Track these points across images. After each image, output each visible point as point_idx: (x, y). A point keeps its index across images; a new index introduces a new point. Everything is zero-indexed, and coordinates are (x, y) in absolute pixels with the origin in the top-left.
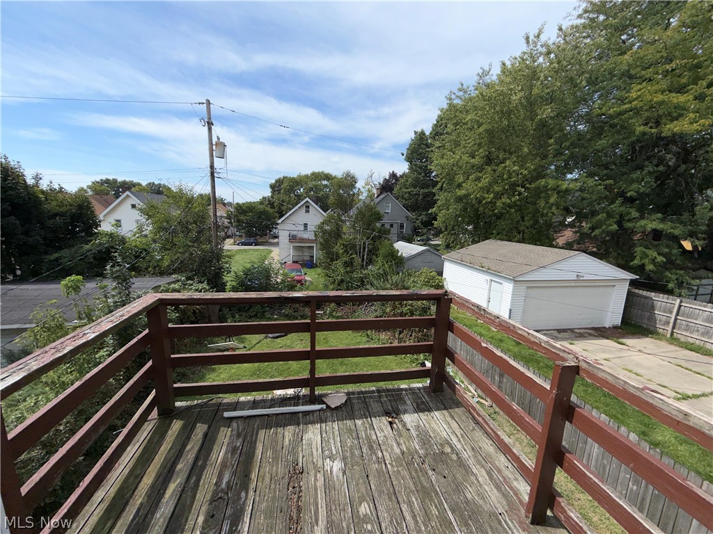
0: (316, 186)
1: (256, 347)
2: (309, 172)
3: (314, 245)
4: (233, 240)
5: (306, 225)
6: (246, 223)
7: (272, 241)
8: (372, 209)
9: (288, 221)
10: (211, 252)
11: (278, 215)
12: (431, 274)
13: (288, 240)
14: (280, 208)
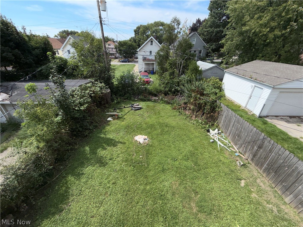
0: (156, 30)
1: (127, 114)
2: (153, 22)
3: (155, 62)
4: (118, 60)
5: (151, 52)
6: (124, 51)
7: (135, 60)
8: (187, 41)
9: (142, 50)
10: (105, 67)
11: (138, 47)
12: (216, 80)
13: (142, 60)
14: (139, 43)
